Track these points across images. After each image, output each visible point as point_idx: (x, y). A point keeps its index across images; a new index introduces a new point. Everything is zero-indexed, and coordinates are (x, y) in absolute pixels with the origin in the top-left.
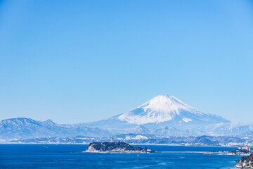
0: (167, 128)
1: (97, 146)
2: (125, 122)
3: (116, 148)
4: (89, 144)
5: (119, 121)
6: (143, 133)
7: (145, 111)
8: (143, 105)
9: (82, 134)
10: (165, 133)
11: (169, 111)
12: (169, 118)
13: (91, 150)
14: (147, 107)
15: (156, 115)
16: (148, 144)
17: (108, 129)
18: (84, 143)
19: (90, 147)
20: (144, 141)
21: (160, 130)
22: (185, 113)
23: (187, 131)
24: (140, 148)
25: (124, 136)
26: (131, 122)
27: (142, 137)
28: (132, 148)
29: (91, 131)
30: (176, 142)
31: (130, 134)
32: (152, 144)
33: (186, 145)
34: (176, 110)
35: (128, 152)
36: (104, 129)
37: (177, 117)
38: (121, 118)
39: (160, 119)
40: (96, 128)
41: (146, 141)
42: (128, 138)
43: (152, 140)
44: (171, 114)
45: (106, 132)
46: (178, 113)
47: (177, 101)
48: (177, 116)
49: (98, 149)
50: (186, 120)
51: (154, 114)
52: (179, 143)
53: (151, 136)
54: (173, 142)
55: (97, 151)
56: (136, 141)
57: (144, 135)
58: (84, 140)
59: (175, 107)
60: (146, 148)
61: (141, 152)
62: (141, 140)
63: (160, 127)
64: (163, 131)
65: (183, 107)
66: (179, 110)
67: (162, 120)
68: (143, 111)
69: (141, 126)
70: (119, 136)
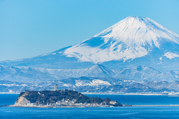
0: (140, 69)
1: (33, 96)
2: (73, 59)
3: (61, 99)
4: (18, 93)
5: (65, 57)
6: (102, 76)
7: (106, 41)
8: (103, 32)
9: (7, 77)
10: (138, 75)
11: (143, 41)
12: (143, 53)
13: (22, 102)
14: (109, 36)
15: (124, 48)
16: (110, 93)
17: (49, 70)
18: (11, 92)
19: (21, 99)
20: (105, 89)
21: (130, 71)
22: (168, 45)
23: (172, 72)
24: (99, 100)
25: (73, 81)
26: (83, 59)
27: (101, 82)
28: (86, 99)
29: (22, 74)
30: (154, 91)
31: (82, 78)
32: (118, 93)
33: (170, 94)
34: (155, 39)
35: (81, 105)
36: (42, 70)
37: (156, 52)
38: (69, 52)
39: (129, 55)
40: (30, 69)
41: (108, 89)
42: (79, 84)
43: (117, 87)
44: (146, 46)
45: (46, 75)
46: (157, 45)
47: (155, 27)
48: (156, 49)
49: (33, 101)
50: (170, 55)
51: (120, 47)
52: (159, 91)
53: (116, 80)
54: (150, 90)
55: (32, 105)
56: (92, 89)
57: (105, 80)
58: (11, 88)
59: (153, 36)
60: (108, 99)
61: (101, 105)
62: (100, 86)
63: (129, 67)
64: (133, 73)
65: (165, 36)
66: (158, 39)
67: (133, 57)
68: (103, 41)
69: (100, 65)
70: (65, 81)
